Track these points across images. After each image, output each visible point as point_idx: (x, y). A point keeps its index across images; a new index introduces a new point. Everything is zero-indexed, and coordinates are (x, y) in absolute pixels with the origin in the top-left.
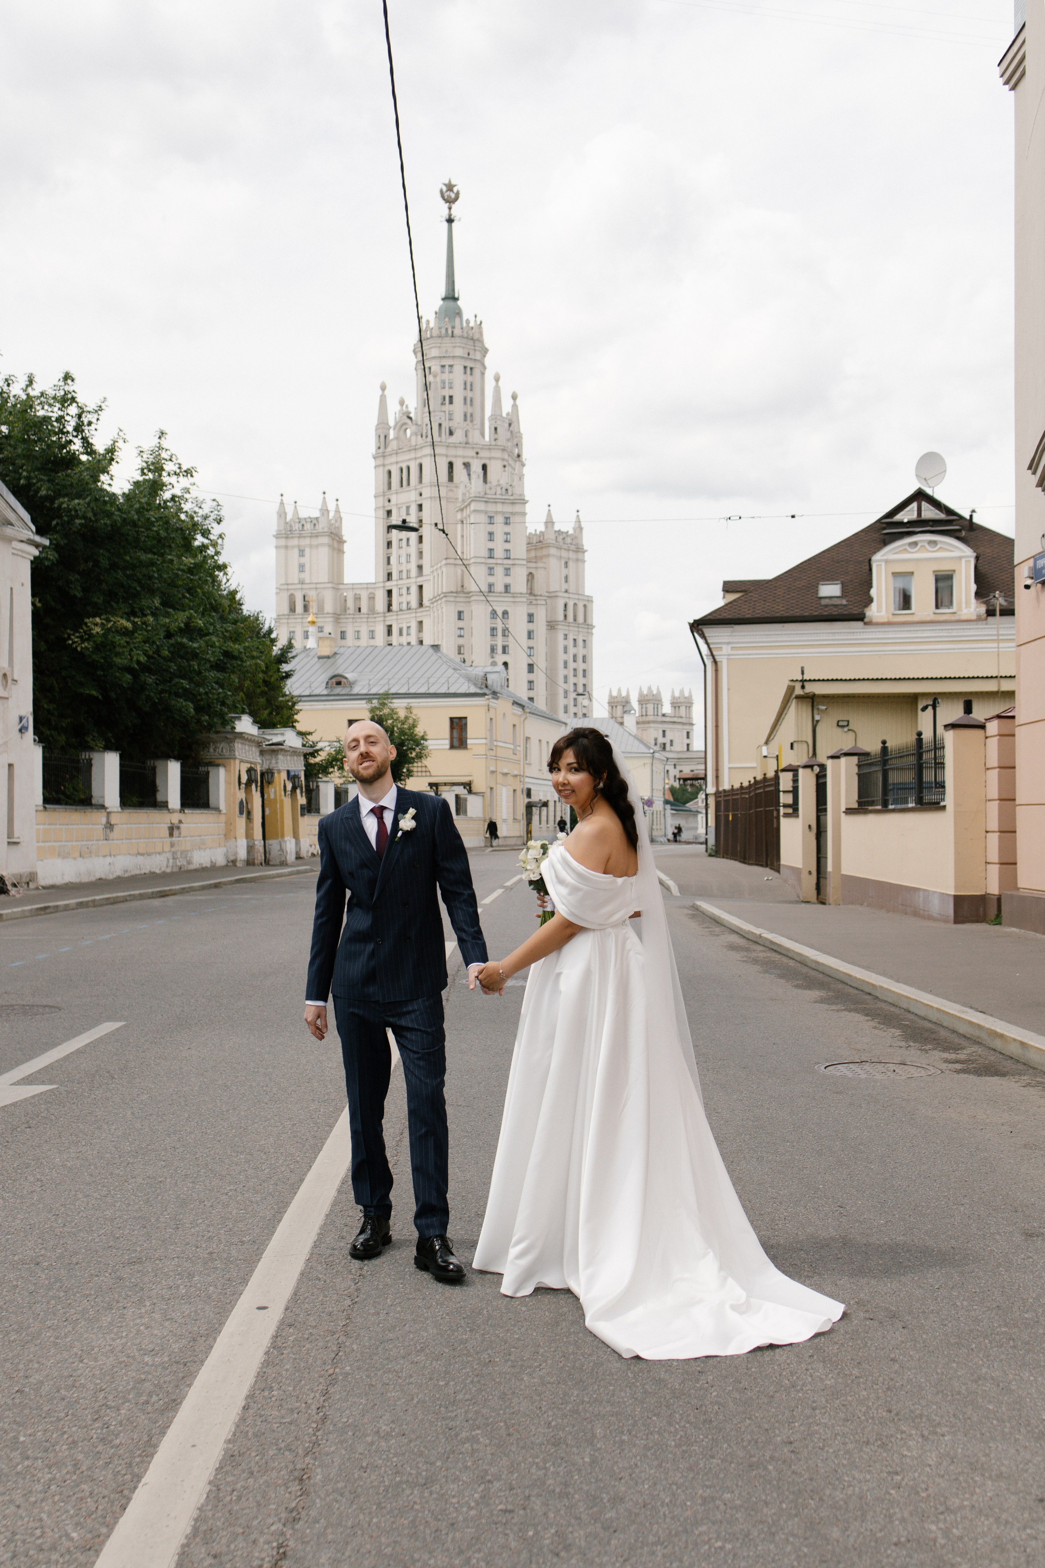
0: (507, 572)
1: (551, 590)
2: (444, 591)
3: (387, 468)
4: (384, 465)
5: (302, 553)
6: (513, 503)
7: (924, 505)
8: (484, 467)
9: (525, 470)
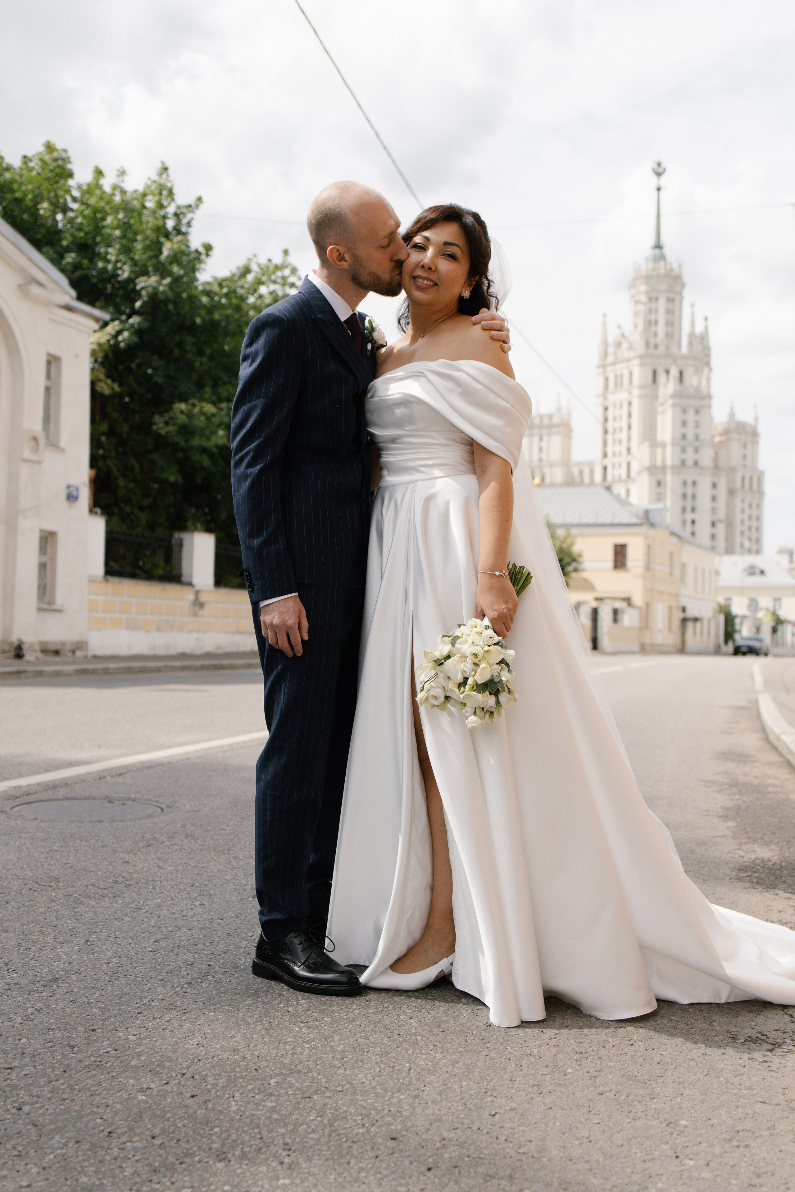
0: (696, 450)
1: (731, 465)
2: (647, 466)
3: (605, 375)
4: (602, 373)
5: (541, 439)
6: (701, 399)
8: (681, 373)
9: (713, 373)
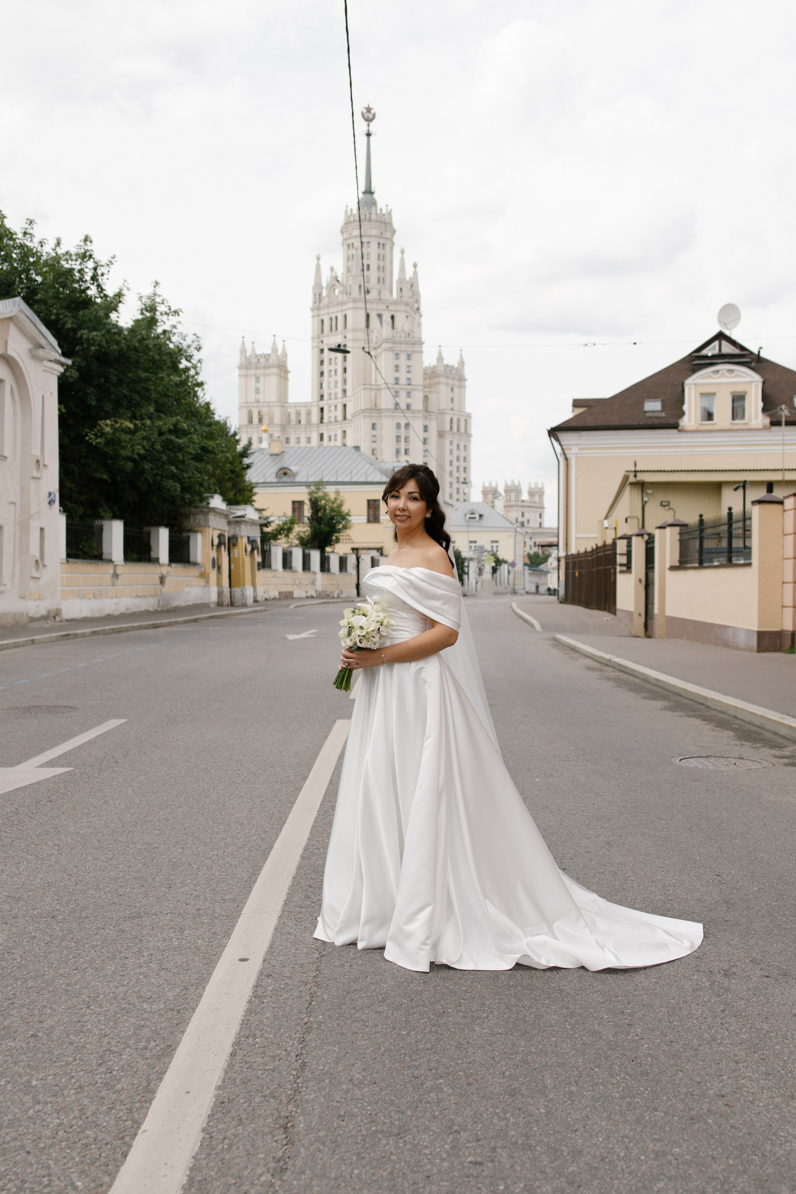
0: (409, 395)
1: (441, 408)
2: (362, 408)
3: (321, 318)
4: (318, 316)
5: (258, 380)
6: (413, 344)
7: (724, 343)
8: (393, 317)
9: (423, 320)
